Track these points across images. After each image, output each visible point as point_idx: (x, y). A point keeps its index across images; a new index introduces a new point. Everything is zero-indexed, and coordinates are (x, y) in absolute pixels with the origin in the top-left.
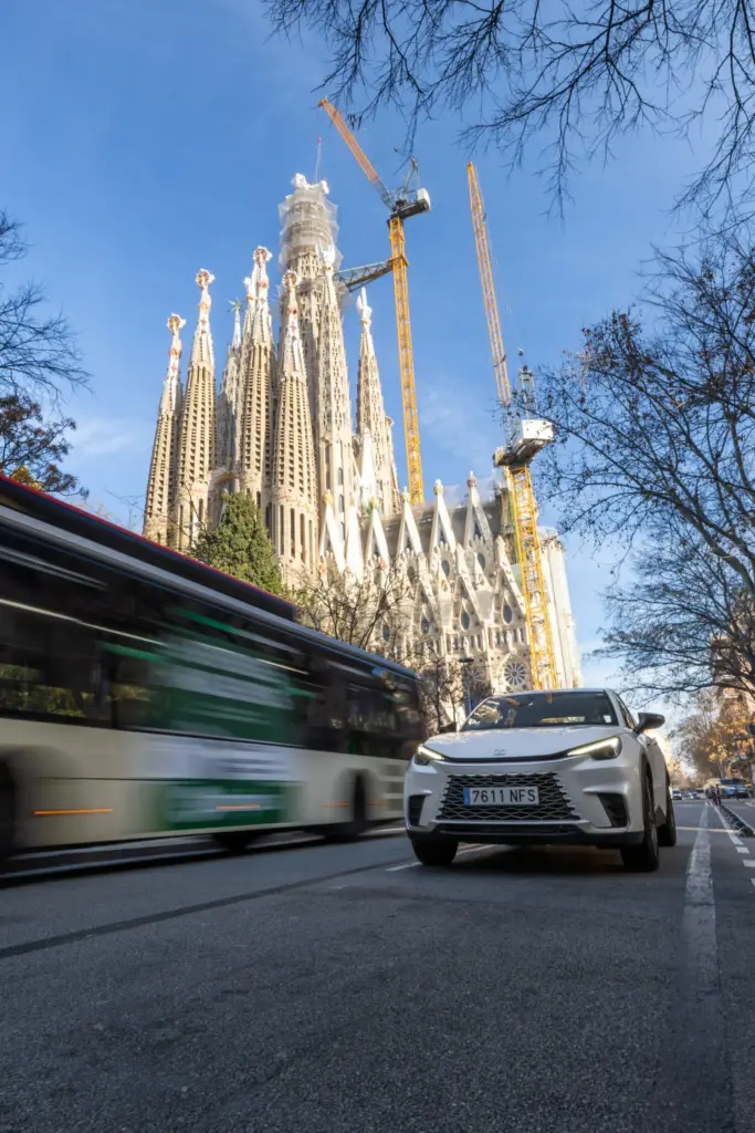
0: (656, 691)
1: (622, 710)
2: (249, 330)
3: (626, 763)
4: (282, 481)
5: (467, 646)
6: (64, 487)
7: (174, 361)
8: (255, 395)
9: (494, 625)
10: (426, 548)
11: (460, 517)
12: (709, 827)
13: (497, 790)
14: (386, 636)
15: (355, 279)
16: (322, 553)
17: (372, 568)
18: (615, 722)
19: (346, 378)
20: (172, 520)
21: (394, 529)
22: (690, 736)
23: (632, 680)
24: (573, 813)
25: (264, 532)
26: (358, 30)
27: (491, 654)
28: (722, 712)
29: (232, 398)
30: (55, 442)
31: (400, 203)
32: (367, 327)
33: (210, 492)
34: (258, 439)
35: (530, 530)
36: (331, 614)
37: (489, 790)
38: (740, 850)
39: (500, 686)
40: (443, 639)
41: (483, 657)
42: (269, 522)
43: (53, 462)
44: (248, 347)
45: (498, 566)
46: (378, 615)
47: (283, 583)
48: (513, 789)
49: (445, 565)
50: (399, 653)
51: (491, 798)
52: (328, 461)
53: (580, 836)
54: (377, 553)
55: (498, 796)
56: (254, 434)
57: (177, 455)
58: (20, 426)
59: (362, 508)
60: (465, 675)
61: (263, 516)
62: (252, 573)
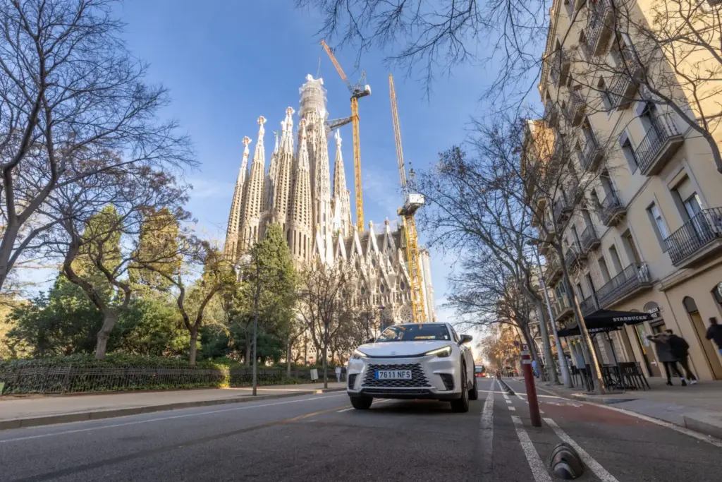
0: (472, 324)
1: (453, 333)
2: (282, 146)
3: (454, 359)
4: (296, 219)
5: (383, 301)
6: (186, 218)
7: (245, 159)
8: (284, 177)
9: (396, 291)
10: (364, 253)
11: (381, 238)
12: (495, 390)
13: (392, 372)
14: (344, 295)
15: (334, 124)
16: (314, 254)
17: (338, 262)
18: (449, 339)
19: (328, 171)
20: (240, 236)
21: (349, 243)
22: (487, 346)
23: (460, 319)
24: (428, 383)
25: (285, 243)
26: (335, 10)
27: (394, 305)
28: (502, 335)
29: (273, 178)
30: (182, 195)
31: (357, 91)
32: (339, 147)
33: (260, 223)
34: (285, 198)
35: (414, 246)
36: (317, 283)
37: (388, 372)
38: (507, 402)
39: (398, 321)
40: (371, 298)
41: (390, 306)
42: (289, 238)
43: (180, 205)
44: (281, 154)
45: (398, 263)
46: (339, 285)
47: (294, 268)
48: (400, 371)
49: (373, 262)
50: (350, 303)
51: (388, 375)
52: (318, 210)
53: (431, 395)
54: (340, 254)
55: (392, 375)
56: (283, 196)
57: (245, 204)
58: (164, 187)
59: (334, 233)
60: (381, 315)
61: (286, 236)
62: (279, 263)
